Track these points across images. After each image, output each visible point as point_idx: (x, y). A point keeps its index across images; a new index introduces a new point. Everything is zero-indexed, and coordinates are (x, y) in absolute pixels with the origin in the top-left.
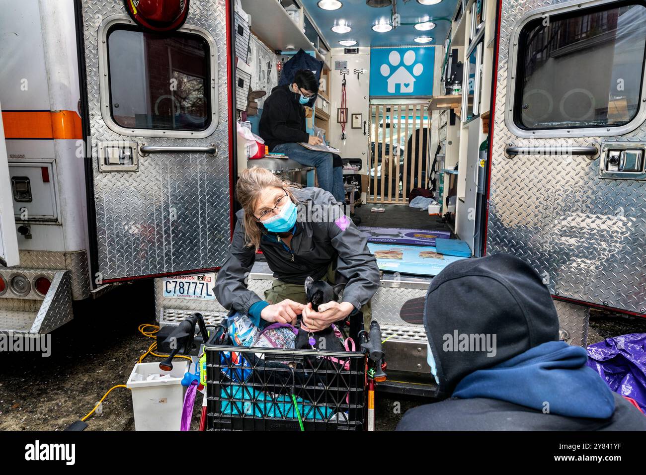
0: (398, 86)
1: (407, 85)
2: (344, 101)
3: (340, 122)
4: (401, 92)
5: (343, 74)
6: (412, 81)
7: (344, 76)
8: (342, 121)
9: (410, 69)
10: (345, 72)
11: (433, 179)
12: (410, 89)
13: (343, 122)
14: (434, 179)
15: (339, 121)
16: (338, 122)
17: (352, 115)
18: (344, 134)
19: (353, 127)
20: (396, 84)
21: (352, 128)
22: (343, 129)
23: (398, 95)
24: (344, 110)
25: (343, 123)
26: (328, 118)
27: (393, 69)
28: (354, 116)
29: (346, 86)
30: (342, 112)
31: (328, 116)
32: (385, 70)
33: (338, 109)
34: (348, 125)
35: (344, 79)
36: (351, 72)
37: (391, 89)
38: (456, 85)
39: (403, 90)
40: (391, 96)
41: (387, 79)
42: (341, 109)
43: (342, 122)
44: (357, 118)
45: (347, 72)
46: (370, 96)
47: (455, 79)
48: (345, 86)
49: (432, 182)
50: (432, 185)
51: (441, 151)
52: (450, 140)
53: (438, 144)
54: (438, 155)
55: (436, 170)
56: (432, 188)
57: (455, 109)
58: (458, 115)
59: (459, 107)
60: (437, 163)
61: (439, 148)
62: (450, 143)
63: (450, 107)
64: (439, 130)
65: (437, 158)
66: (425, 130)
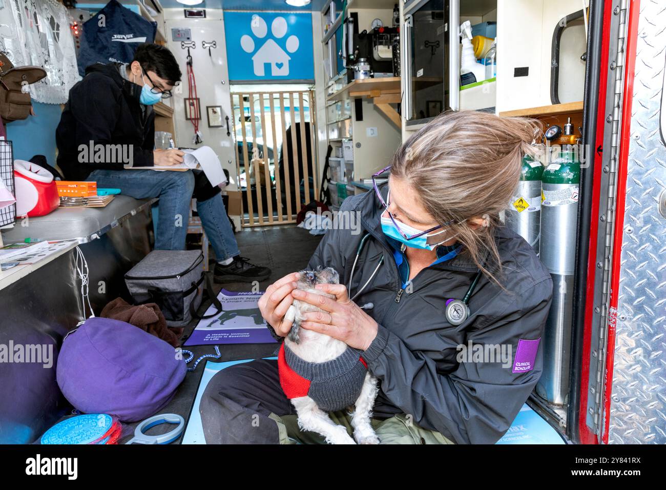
0: (268, 67)
1: (280, 66)
2: (193, 88)
3: (191, 119)
4: (273, 75)
5: (187, 49)
6: (286, 59)
7: (189, 51)
8: (193, 117)
9: (282, 43)
10: (188, 45)
11: (325, 189)
12: (285, 71)
13: (195, 119)
14: (328, 189)
15: (189, 117)
16: (187, 119)
17: (207, 108)
18: (198, 136)
19: (211, 125)
20: (265, 64)
21: (209, 126)
22: (196, 129)
23: (269, 79)
24: (195, 101)
25: (195, 121)
26: (172, 114)
27: (259, 43)
28: (210, 110)
29: (193, 65)
30: (192, 104)
31: (171, 111)
32: (247, 44)
33: (185, 99)
34: (203, 123)
35: (189, 56)
36: (199, 44)
37: (259, 71)
38: (362, 64)
39: (276, 72)
40: (260, 81)
41: (252, 56)
42: (189, 99)
43: (193, 119)
44: (215, 112)
45: (192, 45)
46: (230, 81)
47: (359, 56)
48: (191, 66)
49: (324, 194)
50: (326, 198)
51: (333, 153)
52: (358, 142)
53: (329, 144)
54: (330, 159)
55: (328, 178)
56: (325, 200)
57: (375, 99)
58: (381, 106)
59: (382, 96)
60: (329, 168)
61: (330, 149)
62: (358, 145)
63: (370, 96)
64: (329, 126)
65: (330, 162)
66: (307, 125)
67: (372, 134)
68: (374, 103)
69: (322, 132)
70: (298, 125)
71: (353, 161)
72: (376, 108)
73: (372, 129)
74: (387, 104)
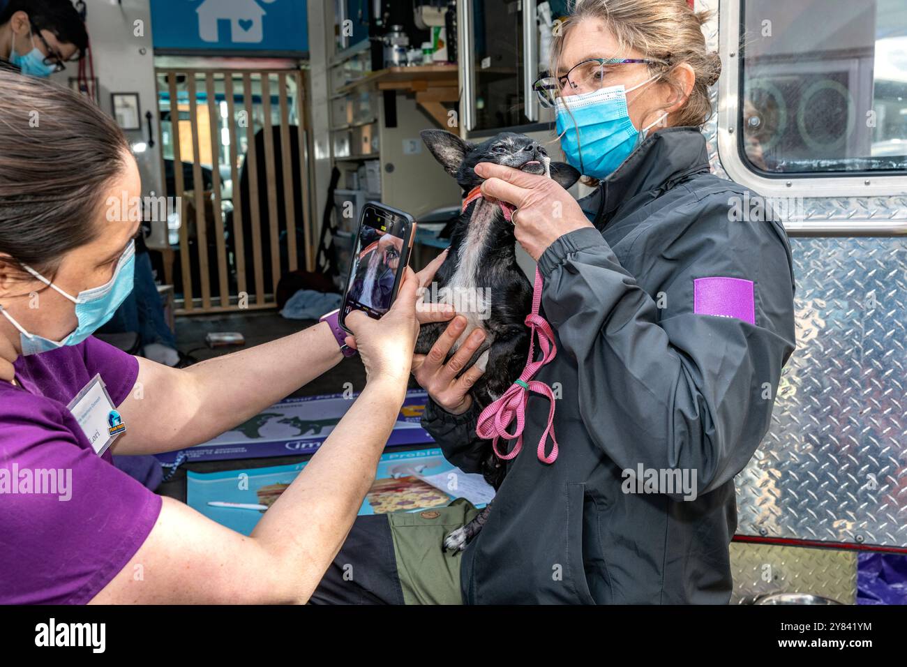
0: (224, 26)
1: (246, 25)
2: (87, 60)
4: (233, 40)
6: (256, 13)
14: (332, 245)
17: (112, 94)
20: (219, 20)
23: (226, 49)
24: (89, 84)
28: (118, 100)
33: (72, 80)
35: (80, 1)
37: (208, 33)
38: (396, 34)
39: (239, 36)
40: (211, 50)
41: (197, 7)
42: (79, 79)
44: (126, 105)
46: (154, 48)
47: (391, 22)
49: (325, 255)
50: (328, 262)
51: (342, 182)
52: (389, 161)
53: (333, 165)
54: (336, 192)
55: (332, 226)
56: (327, 267)
57: (419, 94)
58: (428, 106)
59: (429, 89)
60: (334, 209)
61: (336, 175)
62: (390, 168)
63: (410, 89)
64: (336, 135)
65: (335, 198)
66: (293, 129)
67: (412, 150)
68: (418, 101)
69: (320, 145)
70: (276, 129)
71: (380, 195)
72: (420, 107)
73: (411, 142)
74: (439, 104)
